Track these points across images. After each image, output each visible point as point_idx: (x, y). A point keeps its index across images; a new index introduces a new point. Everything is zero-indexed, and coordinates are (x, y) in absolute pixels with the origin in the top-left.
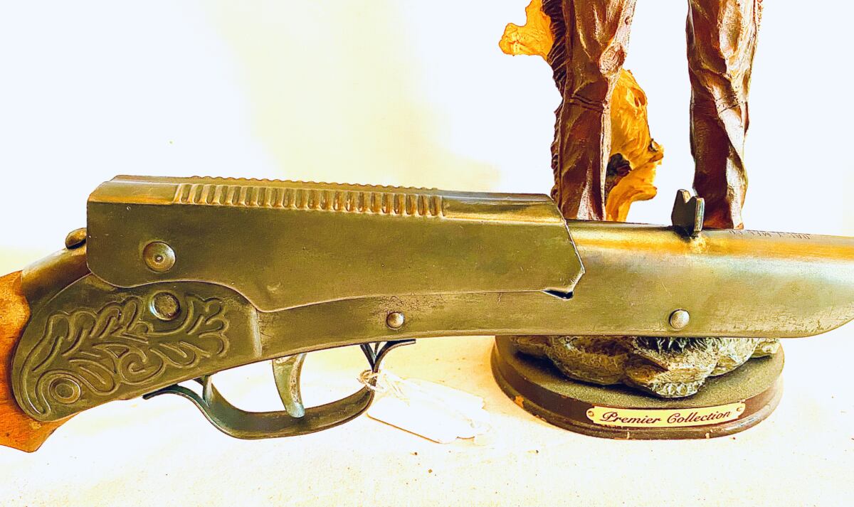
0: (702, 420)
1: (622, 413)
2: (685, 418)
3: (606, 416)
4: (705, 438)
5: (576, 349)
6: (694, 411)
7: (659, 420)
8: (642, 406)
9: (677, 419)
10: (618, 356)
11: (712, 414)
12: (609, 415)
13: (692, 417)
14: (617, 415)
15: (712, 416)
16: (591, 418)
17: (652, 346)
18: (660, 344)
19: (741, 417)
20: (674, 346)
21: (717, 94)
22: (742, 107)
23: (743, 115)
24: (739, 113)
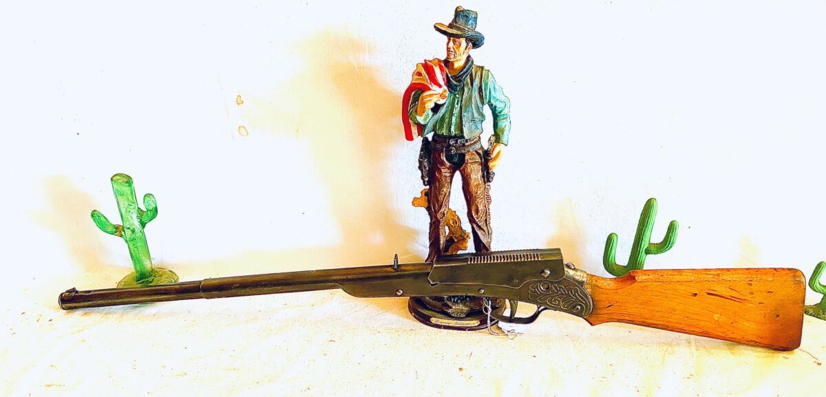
0: (465, 325)
1: (440, 320)
2: (459, 324)
3: (435, 321)
4: (466, 330)
6: (461, 322)
7: (452, 323)
8: (445, 319)
9: (456, 323)
10: (442, 302)
13: (461, 324)
14: (438, 321)
15: (468, 324)
16: (432, 321)
17: (450, 301)
18: (452, 300)
19: (479, 325)
20: (457, 301)
21: (475, 226)
22: (485, 229)
23: (486, 231)
24: (484, 231)
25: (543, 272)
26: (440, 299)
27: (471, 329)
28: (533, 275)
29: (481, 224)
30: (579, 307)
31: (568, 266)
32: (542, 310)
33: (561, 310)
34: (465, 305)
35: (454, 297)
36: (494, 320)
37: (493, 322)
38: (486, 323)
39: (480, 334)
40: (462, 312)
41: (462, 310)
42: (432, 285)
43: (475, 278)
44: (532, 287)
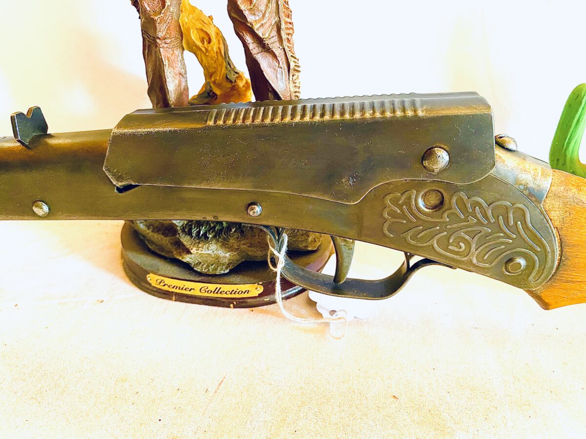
0: (226, 293)
1: (168, 281)
2: (213, 291)
3: (158, 281)
4: (230, 307)
5: (147, 228)
6: (219, 286)
7: (193, 289)
8: (181, 278)
9: (207, 290)
10: (171, 238)
11: (233, 290)
12: (160, 281)
13: (217, 291)
14: (164, 282)
15: (234, 292)
16: (150, 281)
17: (190, 233)
18: (194, 232)
19: (260, 295)
20: (205, 235)
21: (249, 39)
22: (278, 52)
23: (281, 58)
24: (275, 56)
25: (428, 154)
26: (169, 230)
27: (242, 303)
28: (400, 165)
29: (265, 31)
30: (522, 262)
31: (502, 146)
32: (417, 266)
33: (470, 267)
34: (225, 245)
35: (199, 224)
36: (291, 285)
37: (292, 291)
38: (274, 291)
39: (260, 316)
40: (217, 261)
41: (218, 258)
42: (120, 190)
43: (233, 170)
44: (395, 202)
